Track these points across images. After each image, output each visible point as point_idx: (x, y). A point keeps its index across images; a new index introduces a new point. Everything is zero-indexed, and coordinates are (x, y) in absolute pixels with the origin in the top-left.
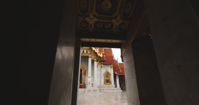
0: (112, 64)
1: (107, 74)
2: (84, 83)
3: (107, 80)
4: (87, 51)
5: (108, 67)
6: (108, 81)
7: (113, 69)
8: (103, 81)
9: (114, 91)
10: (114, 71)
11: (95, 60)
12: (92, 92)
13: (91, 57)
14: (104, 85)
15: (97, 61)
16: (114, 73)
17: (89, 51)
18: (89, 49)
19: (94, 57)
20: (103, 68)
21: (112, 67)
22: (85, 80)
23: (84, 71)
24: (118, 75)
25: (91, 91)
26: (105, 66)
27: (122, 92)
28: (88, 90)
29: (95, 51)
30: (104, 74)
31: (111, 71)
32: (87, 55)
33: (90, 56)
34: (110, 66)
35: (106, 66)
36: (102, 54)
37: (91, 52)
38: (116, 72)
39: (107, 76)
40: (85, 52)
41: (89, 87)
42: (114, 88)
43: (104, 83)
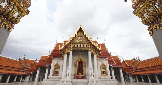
0: (107, 57)
1: (103, 66)
2: (85, 74)
3: (103, 71)
4: (87, 46)
5: (104, 60)
6: (104, 73)
7: (108, 61)
8: (100, 72)
9: (111, 82)
10: (109, 63)
11: (95, 53)
12: (95, 82)
13: (91, 51)
14: (102, 76)
15: (96, 54)
16: (109, 66)
17: (88, 45)
18: (88, 44)
19: (93, 50)
20: (99, 61)
21: (107, 60)
22: (85, 71)
23: (84, 64)
24: (113, 67)
25: (93, 82)
26: (100, 59)
27: (119, 83)
28: (91, 81)
29: (95, 45)
30: (100, 66)
31: (107, 63)
32: (86, 49)
33: (90, 49)
34: (105, 59)
35: (102, 59)
36: (101, 47)
37: (90, 46)
38: (111, 64)
39: (103, 68)
40: (85, 46)
41: (91, 78)
42: (110, 79)
43: (101, 74)
